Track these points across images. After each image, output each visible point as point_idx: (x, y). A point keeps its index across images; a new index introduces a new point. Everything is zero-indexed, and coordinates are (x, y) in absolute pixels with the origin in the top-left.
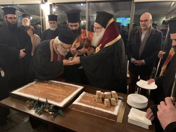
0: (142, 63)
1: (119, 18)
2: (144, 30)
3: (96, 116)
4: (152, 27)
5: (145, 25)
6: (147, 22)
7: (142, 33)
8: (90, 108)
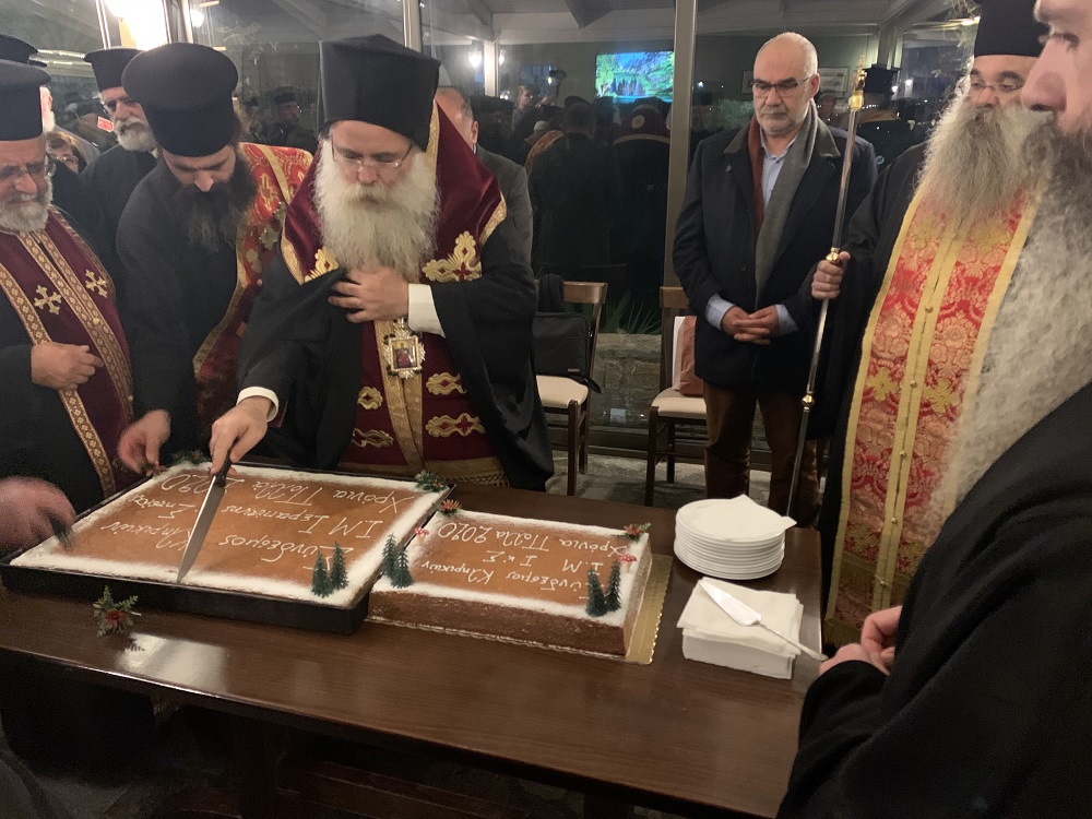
0: (775, 326)
1: (613, 57)
2: (774, 137)
3: (510, 645)
4: (817, 117)
5: (782, 108)
6: (795, 91)
7: (762, 153)
8: (475, 604)
